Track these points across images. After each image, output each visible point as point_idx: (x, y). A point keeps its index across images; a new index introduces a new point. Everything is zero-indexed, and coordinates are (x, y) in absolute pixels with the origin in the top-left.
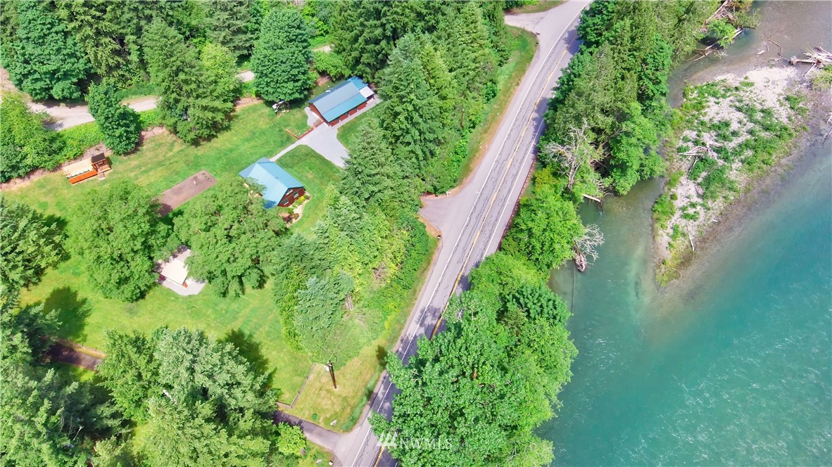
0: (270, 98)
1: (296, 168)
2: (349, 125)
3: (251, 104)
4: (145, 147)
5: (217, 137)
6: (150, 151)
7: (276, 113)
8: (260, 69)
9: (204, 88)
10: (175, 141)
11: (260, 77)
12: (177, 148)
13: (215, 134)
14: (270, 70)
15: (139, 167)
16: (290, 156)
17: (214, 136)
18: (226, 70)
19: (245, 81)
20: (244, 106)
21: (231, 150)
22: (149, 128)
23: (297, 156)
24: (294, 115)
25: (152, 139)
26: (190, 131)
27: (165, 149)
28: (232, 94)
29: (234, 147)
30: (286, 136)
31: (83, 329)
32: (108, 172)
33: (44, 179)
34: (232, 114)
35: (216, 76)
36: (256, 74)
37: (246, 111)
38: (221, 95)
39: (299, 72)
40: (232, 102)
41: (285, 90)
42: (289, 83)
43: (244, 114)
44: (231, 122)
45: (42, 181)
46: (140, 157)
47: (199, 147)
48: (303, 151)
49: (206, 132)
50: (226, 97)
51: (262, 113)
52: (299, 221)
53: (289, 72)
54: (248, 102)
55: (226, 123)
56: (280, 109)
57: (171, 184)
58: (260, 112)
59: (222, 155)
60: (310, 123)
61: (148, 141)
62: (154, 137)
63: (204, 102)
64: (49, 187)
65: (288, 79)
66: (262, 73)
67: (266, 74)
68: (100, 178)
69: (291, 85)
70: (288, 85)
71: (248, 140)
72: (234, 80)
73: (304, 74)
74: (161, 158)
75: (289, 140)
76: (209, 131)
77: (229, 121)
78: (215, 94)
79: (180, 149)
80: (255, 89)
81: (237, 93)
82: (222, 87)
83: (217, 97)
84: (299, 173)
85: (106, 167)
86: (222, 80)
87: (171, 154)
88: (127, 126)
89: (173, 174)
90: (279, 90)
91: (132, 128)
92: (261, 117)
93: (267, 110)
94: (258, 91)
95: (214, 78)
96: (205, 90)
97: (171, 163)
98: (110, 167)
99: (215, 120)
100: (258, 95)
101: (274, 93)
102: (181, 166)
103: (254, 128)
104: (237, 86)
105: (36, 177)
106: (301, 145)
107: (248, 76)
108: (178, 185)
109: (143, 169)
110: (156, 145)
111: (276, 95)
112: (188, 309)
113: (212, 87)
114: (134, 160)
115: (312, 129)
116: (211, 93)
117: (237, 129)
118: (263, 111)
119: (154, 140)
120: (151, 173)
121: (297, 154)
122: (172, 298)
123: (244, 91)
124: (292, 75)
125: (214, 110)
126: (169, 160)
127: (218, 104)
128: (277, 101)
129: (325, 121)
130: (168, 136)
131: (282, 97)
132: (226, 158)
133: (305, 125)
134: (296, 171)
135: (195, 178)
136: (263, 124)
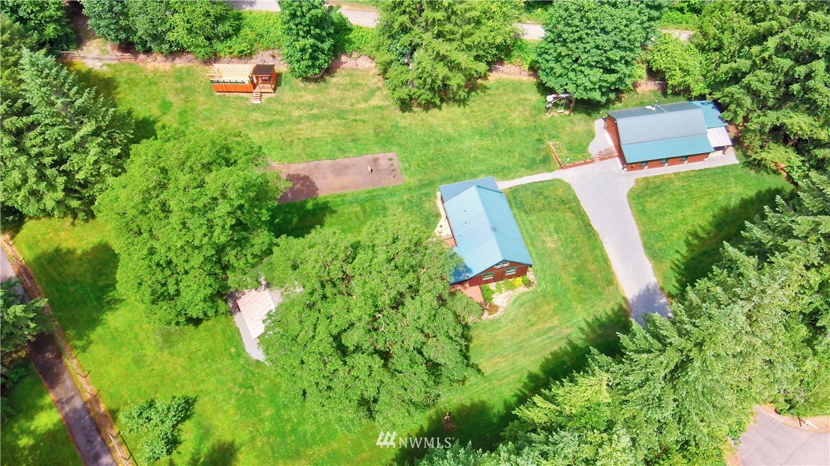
0: (551, 82)
1: (533, 217)
2: (658, 181)
3: (516, 78)
4: (334, 80)
5: (440, 108)
6: (338, 89)
7: (548, 109)
8: (560, 27)
9: (456, 24)
10: (379, 89)
11: (553, 41)
12: (375, 101)
13: (438, 102)
14: (576, 36)
15: (311, 106)
16: (533, 192)
17: (435, 105)
18: (504, 9)
19: (525, 38)
20: (505, 76)
21: (449, 139)
22: (355, 55)
23: (546, 198)
24: (572, 123)
25: (350, 72)
26: (405, 83)
27: (358, 94)
28: (494, 51)
29: (455, 135)
30: (543, 153)
31: (94, 329)
32: (269, 95)
33: (188, 69)
34: (479, 81)
35: (485, 13)
36: (548, 34)
37: (503, 85)
38: (477, 46)
39: (622, 58)
40: (488, 63)
41: (581, 80)
42: (596, 70)
43: (497, 88)
44: (473, 93)
45: (184, 71)
46: (320, 92)
47: (407, 113)
48: (560, 191)
49: (427, 95)
50: (481, 53)
51: (526, 100)
52: (492, 322)
53: (606, 51)
54: (513, 73)
55: (462, 94)
56: (556, 105)
57: (338, 153)
58: (522, 96)
59: (432, 140)
60: (594, 149)
61: (343, 72)
62: (354, 70)
63: (443, 47)
64: (186, 84)
65: (597, 62)
66: (559, 36)
67: (565, 40)
68: (253, 99)
69: (596, 74)
70: (592, 72)
71: (482, 134)
72: (508, 29)
73: (627, 63)
74: (346, 106)
75: (546, 162)
76: (431, 96)
77: (468, 93)
78: (467, 41)
79: (380, 103)
80: (534, 57)
81: (502, 53)
82: (483, 34)
83: (469, 48)
84: (534, 230)
85: (268, 87)
86: (490, 23)
87: (363, 105)
88: (320, 38)
89: (349, 139)
90: (571, 75)
91: (326, 46)
92: (519, 104)
93: (535, 97)
94: (537, 62)
95: (478, 14)
96: (456, 29)
97: (355, 120)
98: (275, 90)
99: (448, 82)
100: (534, 69)
101: (561, 76)
102: (365, 131)
103: (502, 118)
104: (509, 42)
105: (180, 63)
106: (560, 181)
107: (533, 31)
108: (347, 161)
109: (315, 111)
110: (351, 83)
111: (563, 80)
112: (242, 386)
113: (467, 28)
114: (309, 93)
115: (592, 161)
116: (463, 36)
117: (475, 109)
118: (529, 96)
119: (351, 75)
120: (321, 123)
121: (547, 193)
122: (233, 350)
123: (515, 53)
124: (608, 59)
125: (454, 66)
126: (356, 114)
127: (464, 59)
128: (560, 91)
129: (621, 156)
130: (373, 77)
131: (571, 88)
132: (436, 150)
133: (583, 148)
134: (531, 222)
135: (376, 160)
136: (517, 118)
